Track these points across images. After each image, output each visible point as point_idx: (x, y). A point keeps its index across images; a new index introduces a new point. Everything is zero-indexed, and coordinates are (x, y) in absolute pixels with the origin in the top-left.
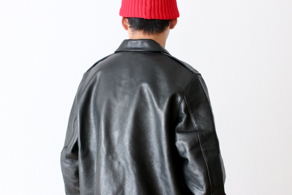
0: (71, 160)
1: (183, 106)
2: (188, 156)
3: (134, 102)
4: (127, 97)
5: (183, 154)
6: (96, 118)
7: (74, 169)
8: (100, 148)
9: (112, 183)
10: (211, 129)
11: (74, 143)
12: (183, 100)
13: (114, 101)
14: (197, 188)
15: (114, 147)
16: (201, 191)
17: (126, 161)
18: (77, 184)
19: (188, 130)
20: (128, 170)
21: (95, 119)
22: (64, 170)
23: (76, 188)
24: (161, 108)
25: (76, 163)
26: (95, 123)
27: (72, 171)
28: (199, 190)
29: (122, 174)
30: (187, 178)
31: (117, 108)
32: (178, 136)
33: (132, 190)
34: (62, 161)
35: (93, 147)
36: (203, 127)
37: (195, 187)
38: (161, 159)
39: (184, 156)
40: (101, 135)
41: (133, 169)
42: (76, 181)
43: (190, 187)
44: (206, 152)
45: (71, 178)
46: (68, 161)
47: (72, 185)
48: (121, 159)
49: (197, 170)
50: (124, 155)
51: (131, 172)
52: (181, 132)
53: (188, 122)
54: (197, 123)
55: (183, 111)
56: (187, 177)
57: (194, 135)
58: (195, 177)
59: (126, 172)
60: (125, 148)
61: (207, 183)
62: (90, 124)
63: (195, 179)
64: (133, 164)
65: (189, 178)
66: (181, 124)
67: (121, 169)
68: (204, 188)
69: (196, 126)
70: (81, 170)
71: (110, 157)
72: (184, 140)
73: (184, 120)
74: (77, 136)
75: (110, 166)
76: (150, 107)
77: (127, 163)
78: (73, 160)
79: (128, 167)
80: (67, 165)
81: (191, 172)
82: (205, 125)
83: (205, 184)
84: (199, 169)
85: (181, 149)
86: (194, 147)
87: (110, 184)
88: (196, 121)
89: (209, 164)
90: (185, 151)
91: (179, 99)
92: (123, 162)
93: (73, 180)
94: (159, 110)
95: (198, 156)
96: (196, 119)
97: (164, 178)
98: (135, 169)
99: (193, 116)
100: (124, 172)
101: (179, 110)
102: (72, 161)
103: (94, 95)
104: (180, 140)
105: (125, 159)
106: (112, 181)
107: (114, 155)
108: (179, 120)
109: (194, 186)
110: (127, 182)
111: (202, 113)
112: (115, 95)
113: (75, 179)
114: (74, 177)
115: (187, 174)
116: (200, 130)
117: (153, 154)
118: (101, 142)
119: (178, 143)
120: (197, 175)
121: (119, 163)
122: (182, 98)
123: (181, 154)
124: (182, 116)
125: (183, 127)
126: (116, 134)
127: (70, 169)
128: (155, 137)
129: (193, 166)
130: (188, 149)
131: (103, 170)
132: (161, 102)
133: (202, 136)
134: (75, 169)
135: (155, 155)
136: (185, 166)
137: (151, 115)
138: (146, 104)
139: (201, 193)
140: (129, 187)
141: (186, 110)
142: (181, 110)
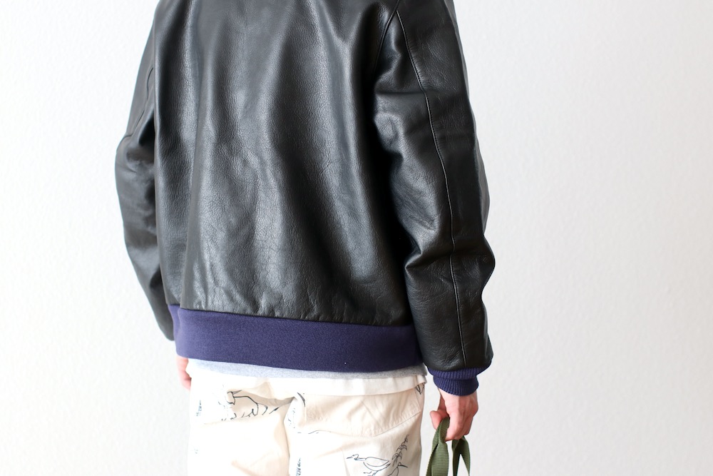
0: (138, 162)
1: (393, 32)
2: (403, 147)
3: (284, 25)
4: (266, 13)
5: (391, 143)
6: (197, 64)
7: (144, 184)
8: (202, 128)
9: (227, 207)
10: (456, 89)
11: (146, 121)
12: (395, 19)
13: (238, 23)
14: (421, 223)
15: (233, 126)
16: (429, 228)
17: (261, 158)
18: (151, 220)
19: (404, 90)
20: (265, 178)
21: (194, 67)
22: (123, 187)
23: (149, 229)
24: (344, 37)
25: (150, 171)
26: (194, 76)
27: (141, 190)
28: (425, 226)
29: (250, 188)
30: (399, 201)
31: (245, 38)
32: (381, 102)
33: (271, 225)
34: (119, 166)
35: (187, 133)
36: (437, 83)
37: (416, 220)
38: (341, 154)
39: (392, 148)
40: (206, 98)
41: (275, 175)
42: (148, 213)
43: (404, 222)
44: (443, 139)
45: (138, 205)
46: (131, 165)
47: (140, 224)
48: (249, 153)
49: (421, 179)
50: (257, 143)
51: (272, 182)
52: (387, 92)
53: (405, 69)
54: (425, 74)
55: (393, 46)
56: (399, 197)
57: (417, 101)
58: (417, 196)
59: (260, 182)
60: (258, 128)
61: (442, 212)
62: (182, 79)
63: (416, 202)
64: (275, 165)
65: (402, 200)
66: (388, 76)
67: (248, 176)
68: (436, 223)
69: (422, 79)
70: (161, 183)
71: (225, 149)
72: (393, 111)
73: (395, 64)
74: (154, 106)
75: (224, 170)
76: (320, 34)
77: (262, 163)
78: (143, 162)
79: (263, 170)
80: (130, 176)
81: (407, 186)
82: (442, 79)
83: (438, 214)
84: (426, 178)
85: (386, 132)
86: (416, 128)
87: (223, 209)
88: (424, 71)
89: (448, 166)
90: (396, 136)
91: (385, 16)
92: (253, 161)
93: (142, 212)
94: (338, 41)
95: (424, 148)
96: (423, 64)
97: (347, 198)
98: (279, 175)
99: (416, 57)
100: (255, 184)
101: (385, 41)
102: (141, 165)
103: (195, 12)
104: (385, 110)
105: (258, 154)
106: (227, 203)
107: (234, 146)
108: (383, 66)
109: (412, 217)
110: (262, 205)
111: (436, 51)
112: (241, 9)
113: (146, 209)
114: (145, 202)
115: (399, 190)
116: (431, 89)
117: (323, 143)
118: (205, 114)
119: (381, 118)
120: (420, 193)
121: (245, 162)
122: (393, 15)
123: (387, 142)
124: (390, 56)
125: (393, 82)
126: (239, 98)
127: (136, 185)
128: (329, 103)
129: (411, 169)
130: (401, 131)
131: (207, 179)
132: (344, 22)
133: (436, 104)
134: (147, 185)
135: (328, 146)
136: (395, 171)
137: (321, 53)
138: (310, 27)
139: (429, 234)
140: (266, 216)
141: (401, 43)
142: (390, 43)
